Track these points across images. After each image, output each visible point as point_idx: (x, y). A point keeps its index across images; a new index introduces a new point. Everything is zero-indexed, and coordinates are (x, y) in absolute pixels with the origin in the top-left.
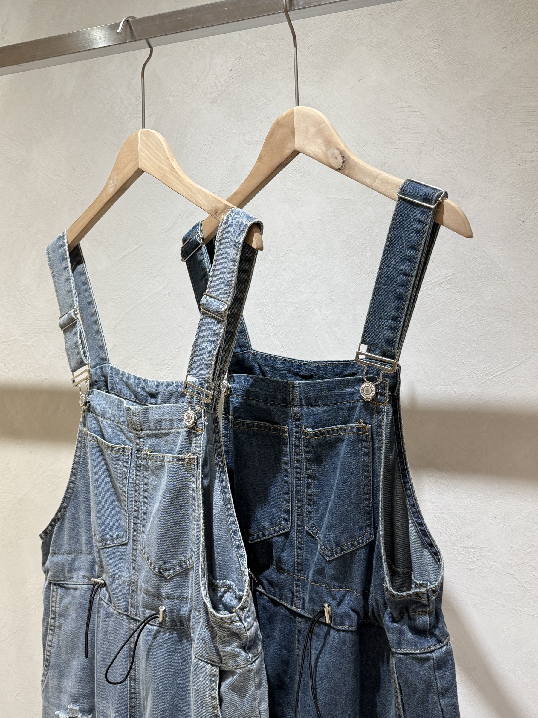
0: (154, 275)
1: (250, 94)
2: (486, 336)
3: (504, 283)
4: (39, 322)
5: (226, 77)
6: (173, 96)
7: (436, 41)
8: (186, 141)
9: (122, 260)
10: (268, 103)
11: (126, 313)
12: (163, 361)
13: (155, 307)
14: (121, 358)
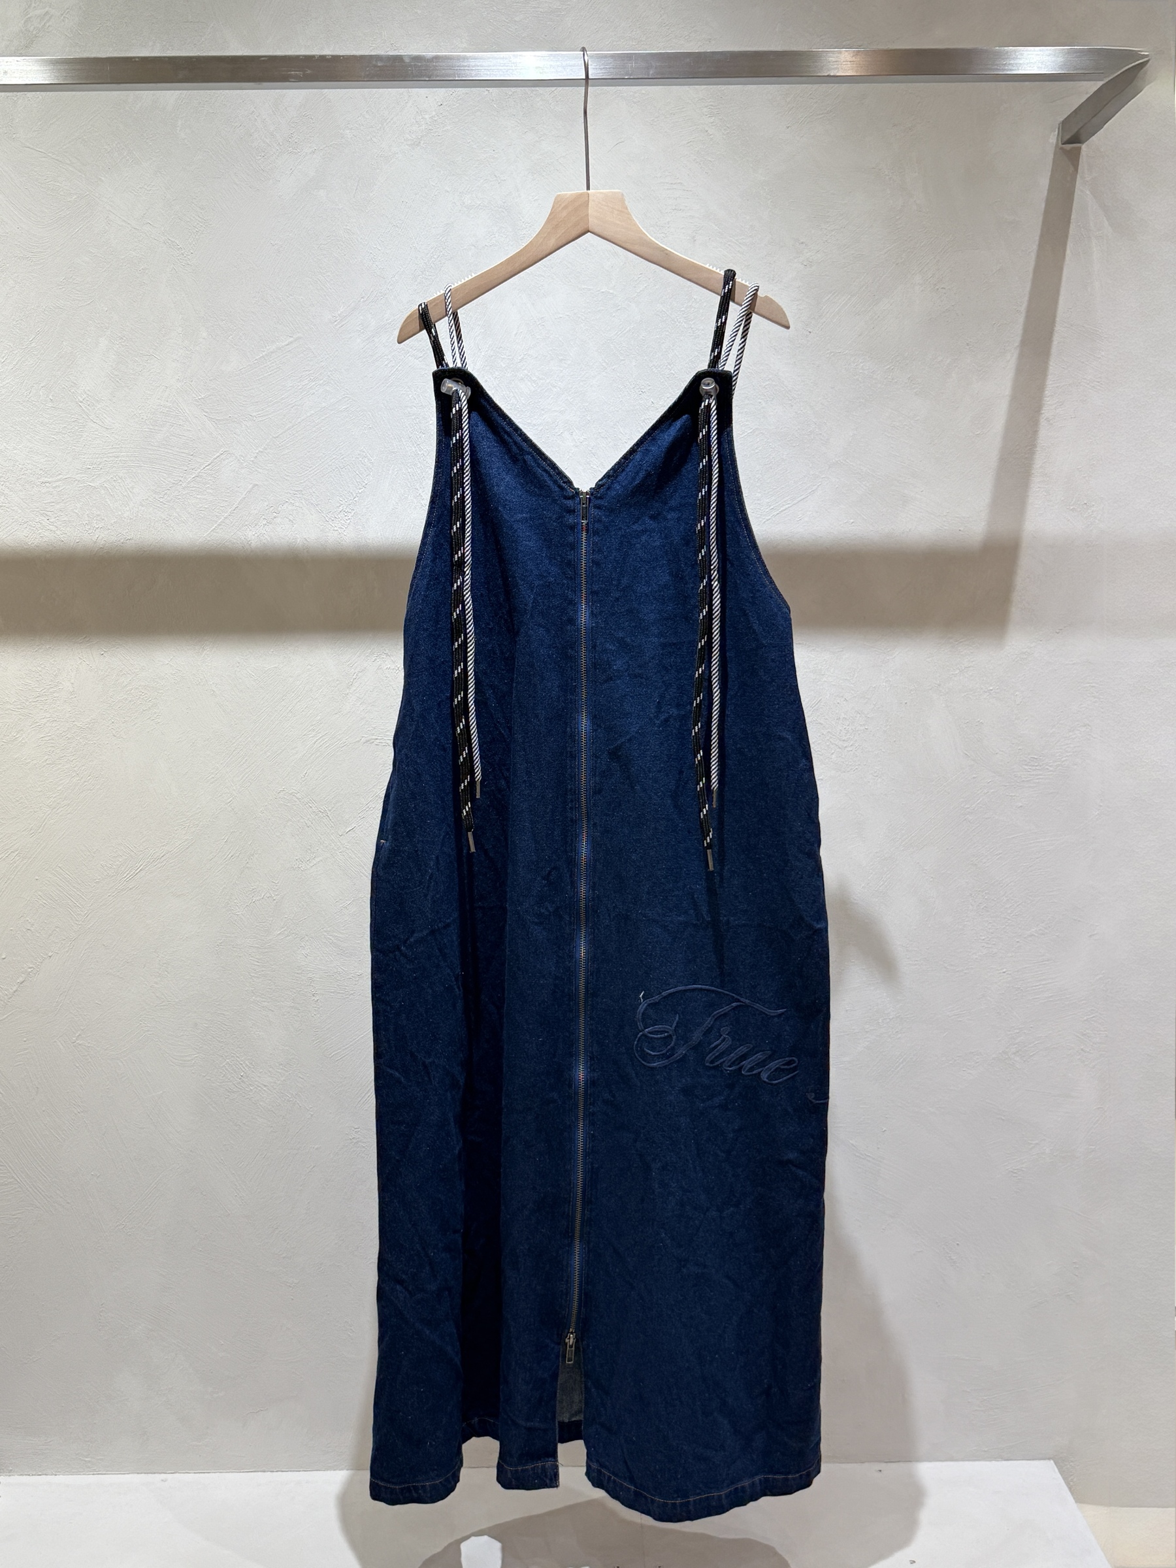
0: (321, 382)
1: (469, 141)
2: (771, 465)
3: (790, 402)
4: (114, 450)
5: (434, 113)
6: (351, 129)
7: (712, 107)
8: (371, 195)
9: (266, 358)
10: (496, 156)
11: (275, 438)
12: (338, 507)
13: (323, 429)
14: (266, 504)
